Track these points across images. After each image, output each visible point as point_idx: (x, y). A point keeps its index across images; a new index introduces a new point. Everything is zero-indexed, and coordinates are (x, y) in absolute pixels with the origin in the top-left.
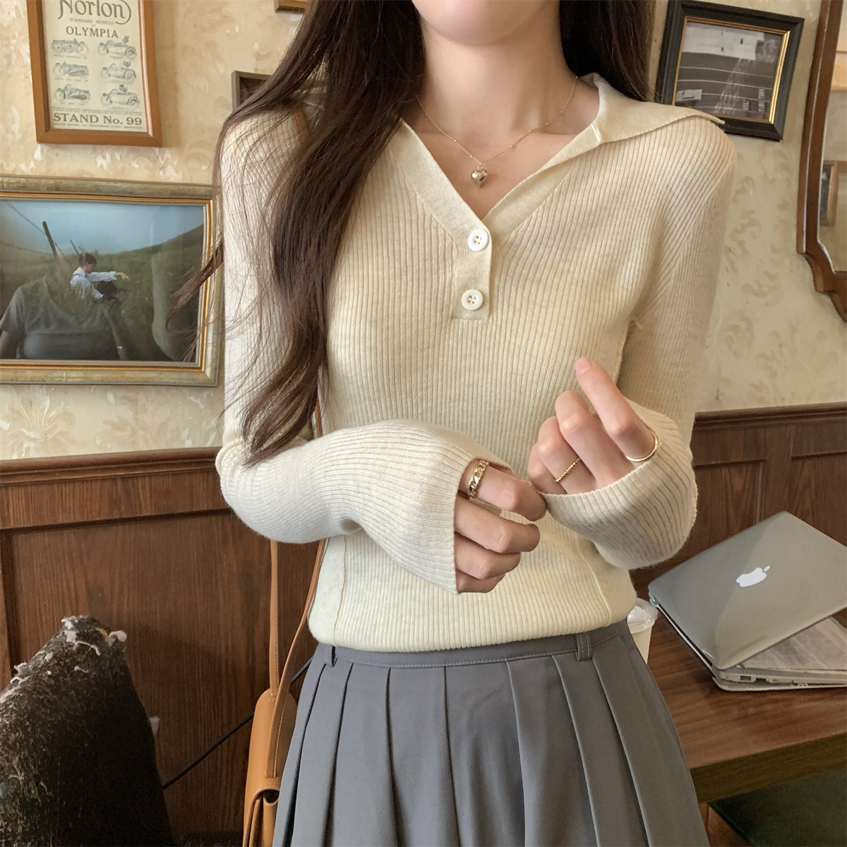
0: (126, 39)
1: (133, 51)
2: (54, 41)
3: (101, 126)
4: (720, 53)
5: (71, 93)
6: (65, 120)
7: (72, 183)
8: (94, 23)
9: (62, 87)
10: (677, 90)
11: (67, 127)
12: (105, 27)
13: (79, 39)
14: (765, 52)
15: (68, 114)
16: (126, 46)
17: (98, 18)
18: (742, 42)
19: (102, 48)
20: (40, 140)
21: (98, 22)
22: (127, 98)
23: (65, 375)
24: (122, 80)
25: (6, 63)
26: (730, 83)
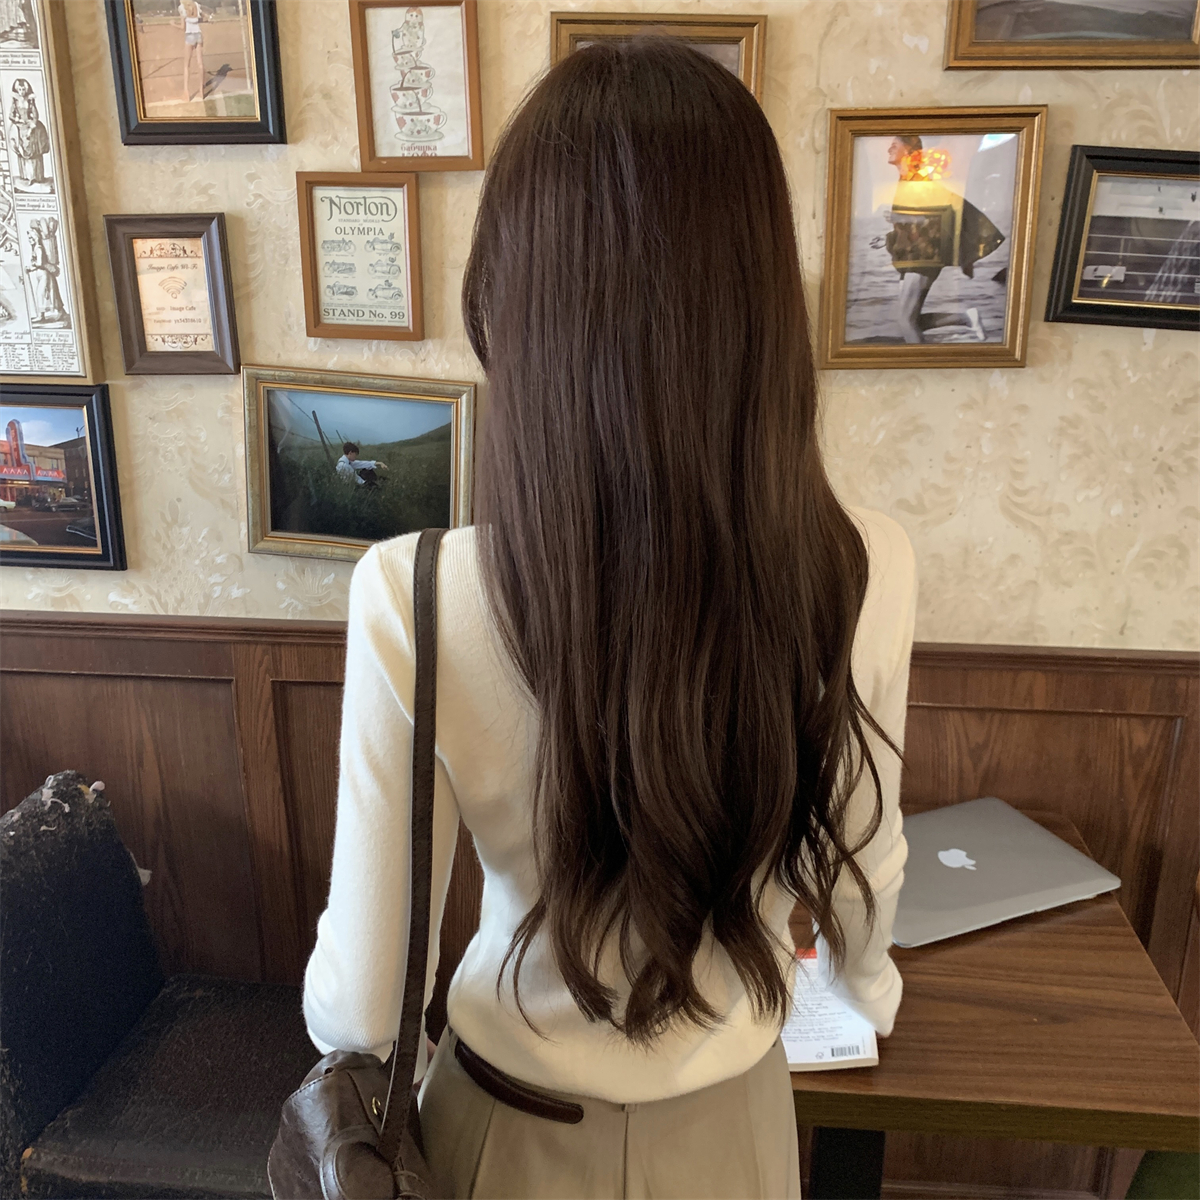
0: (392, 236)
1: (398, 247)
2: (324, 241)
3: (366, 321)
4: (1156, 215)
5: (339, 289)
6: (334, 315)
8: (362, 221)
9: (332, 285)
10: (1086, 264)
11: (335, 322)
12: (372, 225)
13: (347, 238)
15: (336, 308)
16: (391, 242)
17: (365, 217)
18: (1194, 199)
19: (368, 246)
20: (311, 334)
21: (365, 221)
22: (392, 292)
24: (388, 275)
25: (283, 262)
26: (1173, 256)
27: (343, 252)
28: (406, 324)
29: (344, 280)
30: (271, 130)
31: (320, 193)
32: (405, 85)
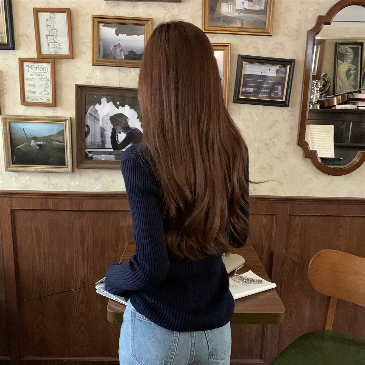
2: (27, 78)
3: (39, 101)
4: (260, 74)
5: (31, 92)
7: (29, 118)
9: (28, 90)
10: (242, 88)
11: (30, 101)
12: (41, 74)
13: (33, 77)
14: (280, 73)
16: (46, 79)
17: (39, 71)
18: (270, 70)
20: (22, 104)
24: (45, 88)
25: (15, 84)
26: (265, 85)
27: (32, 81)
28: (50, 102)
29: (32, 89)
30: (10, 46)
31: (25, 64)
32: (50, 34)
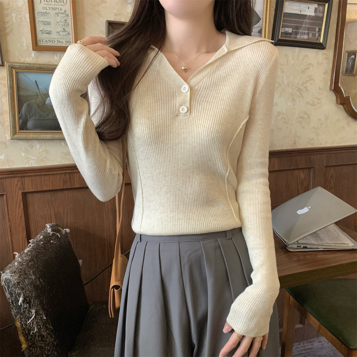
0: (65, 11)
1: (68, 15)
2: (38, 12)
3: (56, 44)
4: (299, 13)
5: (45, 32)
6: (43, 42)
7: (45, 66)
8: (53, 5)
10: (282, 28)
11: (43, 45)
12: (57, 7)
13: (48, 11)
14: (318, 12)
15: (44, 39)
16: (65, 14)
17: (54, 3)
18: (308, 8)
20: (34, 50)
21: (54, 5)
22: (65, 33)
23: (45, 136)
24: (64, 26)
25: (20, 21)
26: (304, 26)
27: (46, 17)
29: (46, 28)
